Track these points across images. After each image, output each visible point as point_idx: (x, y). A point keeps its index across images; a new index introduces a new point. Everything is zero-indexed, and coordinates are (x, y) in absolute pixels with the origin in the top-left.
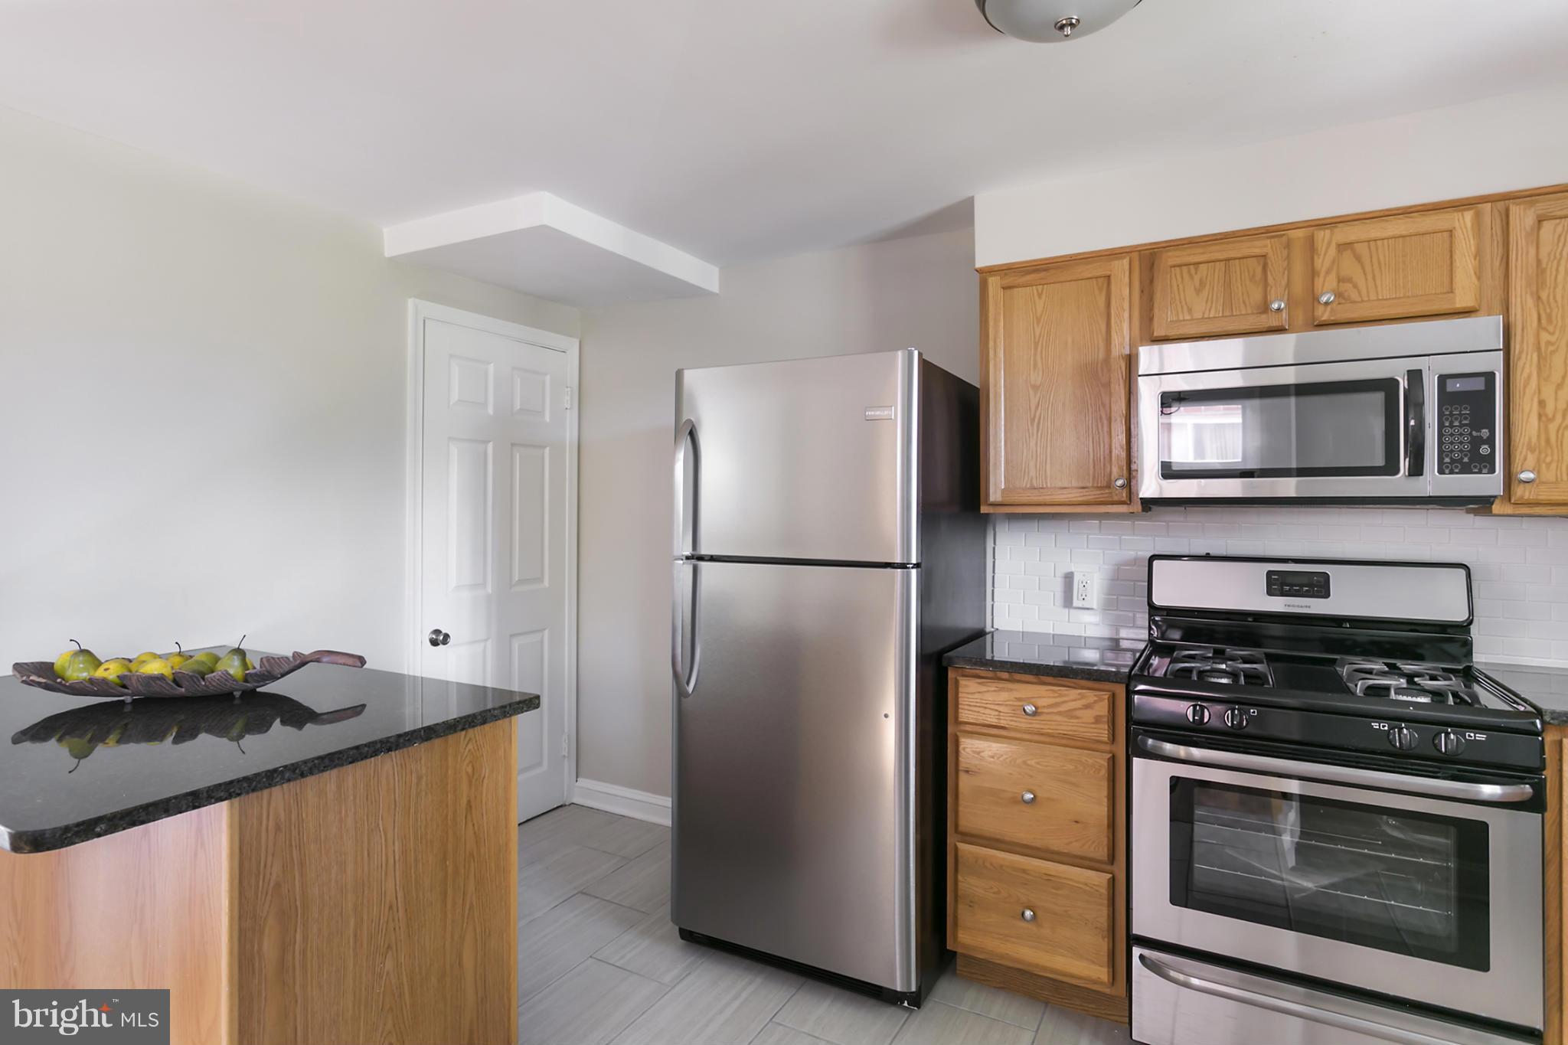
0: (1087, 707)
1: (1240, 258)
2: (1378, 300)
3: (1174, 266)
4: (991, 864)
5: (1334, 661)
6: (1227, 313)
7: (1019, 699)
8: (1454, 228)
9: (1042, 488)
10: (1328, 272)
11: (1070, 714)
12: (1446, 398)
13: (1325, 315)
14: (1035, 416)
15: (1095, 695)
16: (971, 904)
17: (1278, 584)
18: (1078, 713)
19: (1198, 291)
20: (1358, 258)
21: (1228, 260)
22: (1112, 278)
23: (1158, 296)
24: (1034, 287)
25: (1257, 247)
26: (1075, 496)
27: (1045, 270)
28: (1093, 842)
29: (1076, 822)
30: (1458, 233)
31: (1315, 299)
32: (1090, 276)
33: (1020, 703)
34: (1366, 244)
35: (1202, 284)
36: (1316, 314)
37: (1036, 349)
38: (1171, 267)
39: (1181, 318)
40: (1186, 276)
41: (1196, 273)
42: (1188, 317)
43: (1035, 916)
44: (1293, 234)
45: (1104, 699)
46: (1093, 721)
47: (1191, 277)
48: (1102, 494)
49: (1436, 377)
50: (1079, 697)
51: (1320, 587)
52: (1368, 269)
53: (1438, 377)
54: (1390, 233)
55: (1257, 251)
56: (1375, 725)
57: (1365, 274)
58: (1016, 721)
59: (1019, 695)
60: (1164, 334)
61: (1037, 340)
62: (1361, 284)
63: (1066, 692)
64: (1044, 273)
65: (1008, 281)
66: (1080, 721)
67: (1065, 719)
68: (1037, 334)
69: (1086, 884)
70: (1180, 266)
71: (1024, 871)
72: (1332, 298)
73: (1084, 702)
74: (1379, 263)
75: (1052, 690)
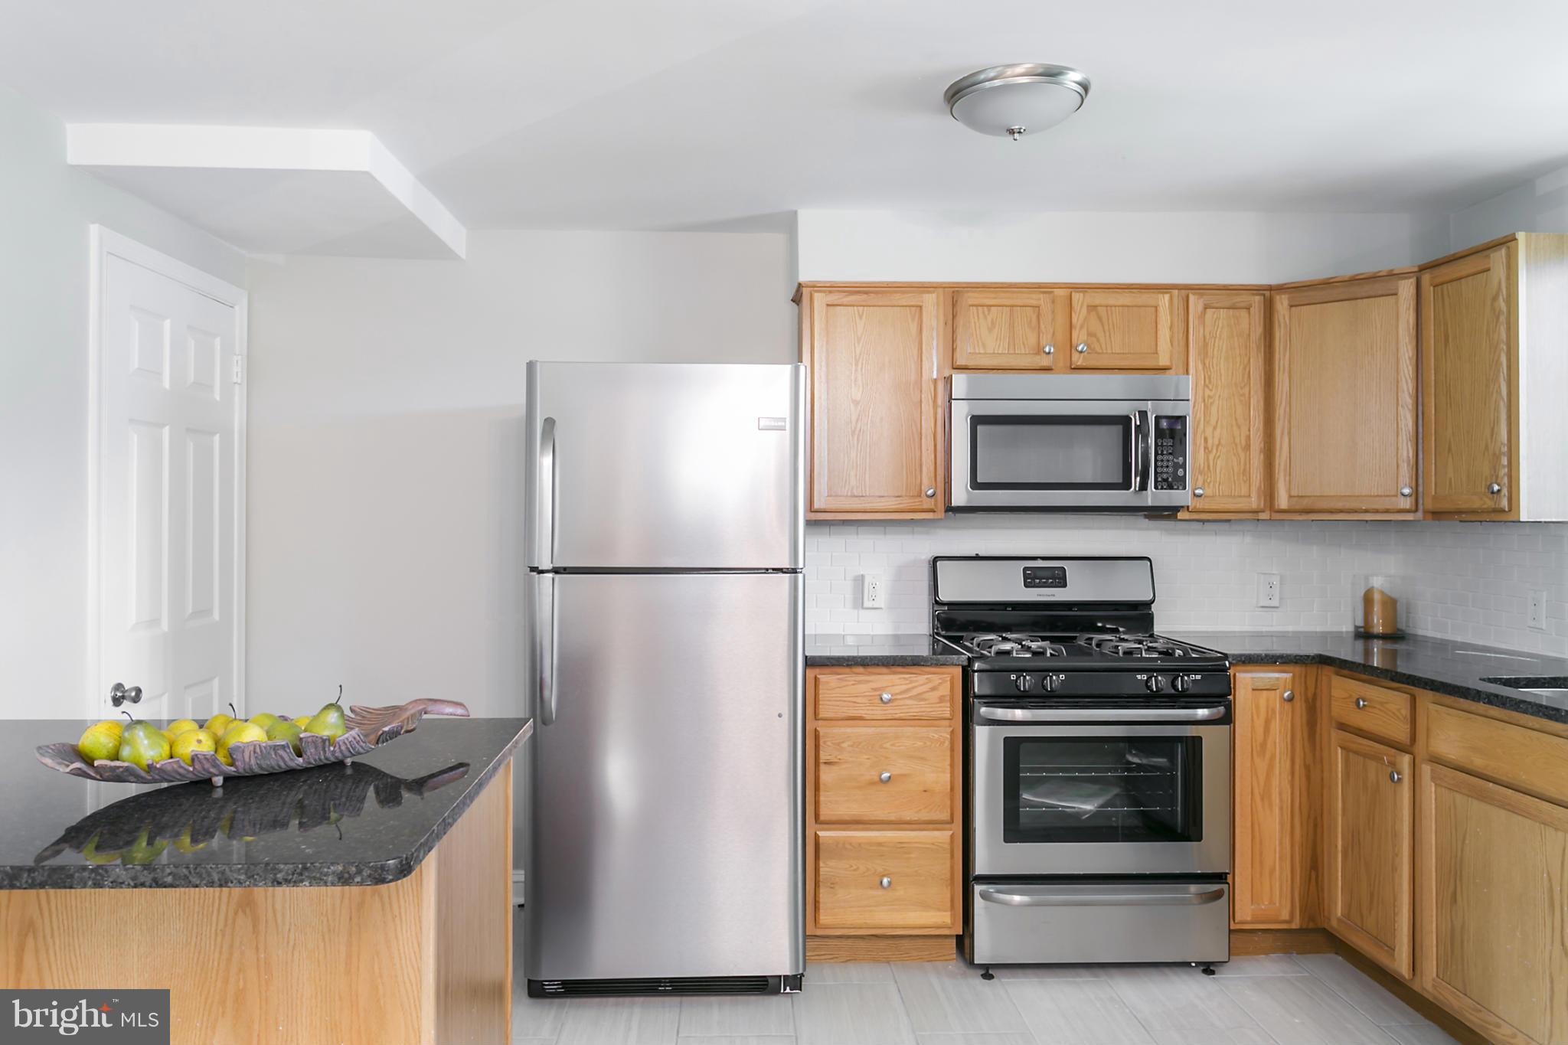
0: (933, 689)
1: (1021, 306)
2: (1112, 353)
3: (973, 306)
4: (851, 844)
5: (1075, 638)
6: (1011, 351)
7: (875, 690)
8: (1158, 305)
9: (862, 496)
10: (1082, 327)
11: (919, 697)
12: (1160, 433)
13: (1078, 360)
14: (855, 428)
15: (940, 679)
16: (832, 886)
17: (1032, 578)
18: (926, 696)
19: (990, 330)
20: (1100, 319)
21: (1012, 306)
22: (924, 308)
23: (960, 331)
24: (855, 308)
25: (1034, 299)
26: (892, 504)
27: (866, 293)
28: (939, 806)
29: (925, 791)
30: (1161, 309)
31: (1072, 347)
32: (905, 304)
33: (878, 693)
34: (1105, 308)
35: (993, 323)
36: (1073, 359)
37: (856, 365)
38: (970, 306)
39: (977, 351)
40: (981, 315)
41: (989, 314)
42: (982, 351)
43: (890, 883)
44: (1057, 292)
45: (947, 681)
46: (938, 701)
47: (985, 317)
48: (915, 502)
49: (1154, 416)
50: (927, 681)
51: (1059, 579)
52: (1106, 328)
53: (1155, 417)
54: (1120, 303)
55: (1034, 302)
56: (1139, 677)
57: (1104, 332)
58: (872, 710)
59: (874, 685)
60: (964, 364)
61: (857, 357)
62: (1102, 340)
63: (915, 679)
64: (866, 296)
65: (833, 298)
66: (927, 702)
67: (916, 703)
68: (858, 352)
69: (933, 844)
70: (977, 306)
71: (880, 844)
72: (1085, 349)
73: (930, 685)
74: (1113, 325)
75: (904, 678)
